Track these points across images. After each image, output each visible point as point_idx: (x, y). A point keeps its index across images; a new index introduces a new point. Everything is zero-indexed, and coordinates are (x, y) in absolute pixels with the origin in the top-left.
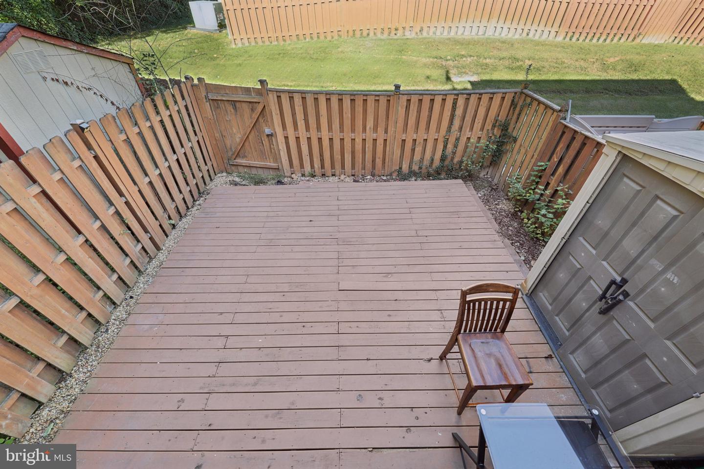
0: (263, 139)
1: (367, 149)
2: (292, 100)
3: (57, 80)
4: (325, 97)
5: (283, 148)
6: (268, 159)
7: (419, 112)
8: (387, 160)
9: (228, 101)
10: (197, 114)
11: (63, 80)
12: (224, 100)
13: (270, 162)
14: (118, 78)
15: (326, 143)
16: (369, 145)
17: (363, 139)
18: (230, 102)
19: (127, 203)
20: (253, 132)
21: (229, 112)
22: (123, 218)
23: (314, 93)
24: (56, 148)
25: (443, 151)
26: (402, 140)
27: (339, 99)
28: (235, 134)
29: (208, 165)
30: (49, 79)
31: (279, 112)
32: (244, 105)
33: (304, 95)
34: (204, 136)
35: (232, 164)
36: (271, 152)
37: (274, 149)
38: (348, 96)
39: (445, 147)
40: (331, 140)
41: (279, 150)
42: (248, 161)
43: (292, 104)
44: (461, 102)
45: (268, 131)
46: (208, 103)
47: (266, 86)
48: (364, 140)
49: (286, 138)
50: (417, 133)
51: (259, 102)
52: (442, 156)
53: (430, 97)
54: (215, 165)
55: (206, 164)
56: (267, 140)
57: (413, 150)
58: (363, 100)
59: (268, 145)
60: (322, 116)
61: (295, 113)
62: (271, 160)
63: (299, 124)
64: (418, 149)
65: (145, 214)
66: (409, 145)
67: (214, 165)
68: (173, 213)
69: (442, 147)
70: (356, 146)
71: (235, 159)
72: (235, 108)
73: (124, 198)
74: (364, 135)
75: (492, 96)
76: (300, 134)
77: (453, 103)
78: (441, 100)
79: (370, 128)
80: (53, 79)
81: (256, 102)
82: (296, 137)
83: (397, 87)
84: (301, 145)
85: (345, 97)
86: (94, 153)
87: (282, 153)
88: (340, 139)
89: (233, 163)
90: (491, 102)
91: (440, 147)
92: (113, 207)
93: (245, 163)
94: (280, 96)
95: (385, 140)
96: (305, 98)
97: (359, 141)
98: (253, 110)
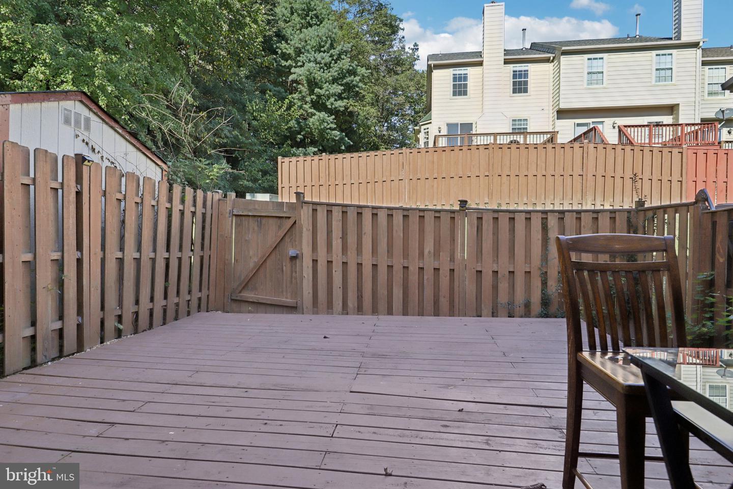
0: (284, 264)
1: (425, 282)
2: (330, 216)
3: (87, 144)
4: (371, 211)
5: (308, 275)
6: (284, 293)
7: (496, 233)
8: (456, 300)
9: (254, 216)
10: (213, 229)
11: (92, 146)
12: (249, 216)
13: (287, 298)
14: (145, 172)
15: (367, 270)
16: (428, 275)
17: (419, 268)
18: (256, 218)
19: (79, 261)
20: (273, 254)
21: (251, 230)
22: (63, 272)
23: (357, 207)
24: (46, 157)
25: (542, 290)
26: (477, 271)
27: (388, 215)
28: (251, 257)
29: (203, 291)
30: (81, 138)
31: (311, 228)
32: (271, 221)
33: (345, 209)
34: (211, 256)
35: (235, 298)
36: (291, 282)
37: (296, 278)
38: (400, 212)
39: (544, 283)
40: (375, 266)
41: (302, 277)
42: (257, 295)
43: (329, 219)
44: (553, 222)
45: (292, 252)
46: (230, 218)
47: (302, 198)
48: (421, 269)
49: (315, 261)
50: (498, 263)
51: (290, 217)
52: (542, 297)
53: (508, 215)
54: (212, 297)
55: (200, 290)
56: (289, 265)
57: (495, 288)
58: (420, 216)
59: (289, 272)
60: (365, 233)
61: (332, 231)
62: (289, 294)
63: (334, 243)
64: (503, 286)
65: (92, 289)
66: (487, 278)
67: (210, 297)
68: (128, 318)
69: (540, 284)
70: (410, 277)
71: (240, 292)
72: (260, 226)
73: (79, 254)
74: (421, 262)
75: (595, 215)
76: (334, 256)
77: (542, 224)
78: (524, 219)
79: (429, 252)
80: (83, 140)
81: (286, 217)
82: (328, 261)
83: (463, 203)
84: (334, 271)
85: (396, 212)
86: (79, 188)
87: (305, 282)
88: (388, 266)
89: (237, 297)
90: (598, 224)
91: (537, 283)
92: (60, 254)
93: (252, 298)
94: (316, 210)
95: (452, 271)
96: (347, 212)
97: (413, 269)
98: (280, 227)
